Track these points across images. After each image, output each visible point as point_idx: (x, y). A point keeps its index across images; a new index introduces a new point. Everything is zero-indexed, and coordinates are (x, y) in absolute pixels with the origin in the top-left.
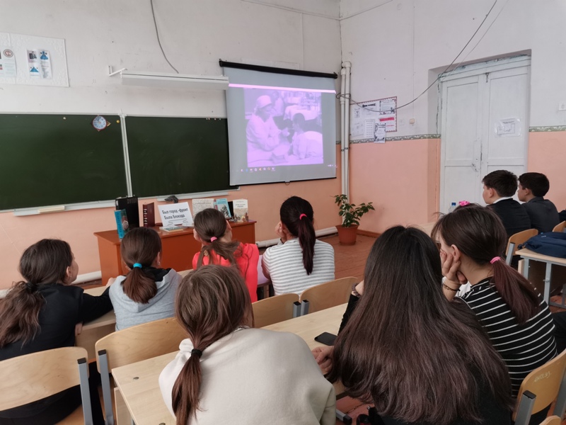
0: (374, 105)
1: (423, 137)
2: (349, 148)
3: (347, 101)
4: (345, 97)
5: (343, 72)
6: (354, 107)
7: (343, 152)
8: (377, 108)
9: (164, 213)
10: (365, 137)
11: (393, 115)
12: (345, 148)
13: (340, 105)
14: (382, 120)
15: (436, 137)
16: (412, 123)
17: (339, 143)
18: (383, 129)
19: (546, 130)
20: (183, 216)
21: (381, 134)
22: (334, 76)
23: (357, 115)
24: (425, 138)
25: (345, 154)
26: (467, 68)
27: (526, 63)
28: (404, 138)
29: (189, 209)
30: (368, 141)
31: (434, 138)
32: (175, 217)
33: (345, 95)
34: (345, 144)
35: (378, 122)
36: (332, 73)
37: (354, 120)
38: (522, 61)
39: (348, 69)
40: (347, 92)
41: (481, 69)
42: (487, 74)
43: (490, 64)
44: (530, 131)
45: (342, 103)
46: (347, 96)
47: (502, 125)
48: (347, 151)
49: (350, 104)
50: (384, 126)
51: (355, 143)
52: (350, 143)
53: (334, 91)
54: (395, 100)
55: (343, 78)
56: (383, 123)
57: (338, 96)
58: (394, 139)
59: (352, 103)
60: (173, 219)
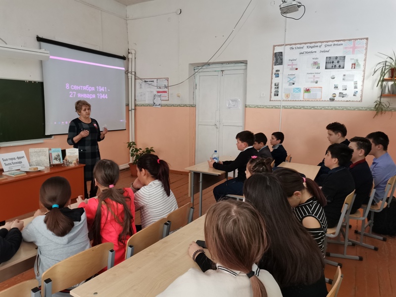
0: (153, 81)
1: (185, 106)
2: (135, 109)
3: (133, 76)
4: (131, 74)
5: (130, 56)
6: (138, 81)
7: (130, 112)
8: (155, 83)
9: (4, 160)
10: (147, 102)
11: (166, 90)
12: (132, 109)
13: (128, 79)
14: (158, 92)
15: (194, 106)
16: (179, 96)
17: (128, 105)
18: (160, 98)
19: (255, 107)
20: (20, 162)
21: (158, 101)
22: (123, 58)
23: (141, 87)
24: (187, 106)
25: (132, 113)
26: (211, 66)
27: (244, 67)
28: (173, 105)
29: (25, 157)
30: (149, 105)
31: (192, 106)
32: (14, 163)
33: (132, 72)
34: (132, 106)
35: (156, 93)
36: (122, 56)
37: (138, 91)
38: (242, 66)
39: (134, 55)
40: (133, 70)
41: (219, 68)
42: (222, 71)
43: (225, 65)
44: (246, 107)
45: (130, 77)
46: (133, 73)
47: (231, 102)
48: (133, 111)
49: (135, 79)
50: (160, 96)
51: (139, 106)
52: (135, 106)
53: (124, 69)
54: (168, 80)
55: (130, 60)
56: (159, 94)
57: (127, 72)
58: (167, 105)
59: (137, 78)
60: (12, 165)
